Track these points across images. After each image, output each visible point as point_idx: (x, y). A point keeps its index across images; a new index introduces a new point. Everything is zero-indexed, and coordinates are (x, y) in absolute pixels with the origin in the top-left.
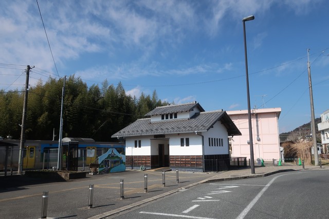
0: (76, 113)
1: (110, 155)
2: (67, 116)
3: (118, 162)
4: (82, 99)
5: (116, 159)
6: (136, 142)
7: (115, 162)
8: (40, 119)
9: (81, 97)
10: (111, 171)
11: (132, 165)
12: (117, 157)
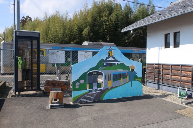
0: (111, 27)
1: (102, 61)
2: (105, 29)
3: (124, 76)
4: (117, 15)
5: (120, 71)
6: (167, 36)
7: (117, 77)
8: (84, 32)
9: (116, 13)
10: (106, 97)
11: (158, 81)
12: (123, 66)
